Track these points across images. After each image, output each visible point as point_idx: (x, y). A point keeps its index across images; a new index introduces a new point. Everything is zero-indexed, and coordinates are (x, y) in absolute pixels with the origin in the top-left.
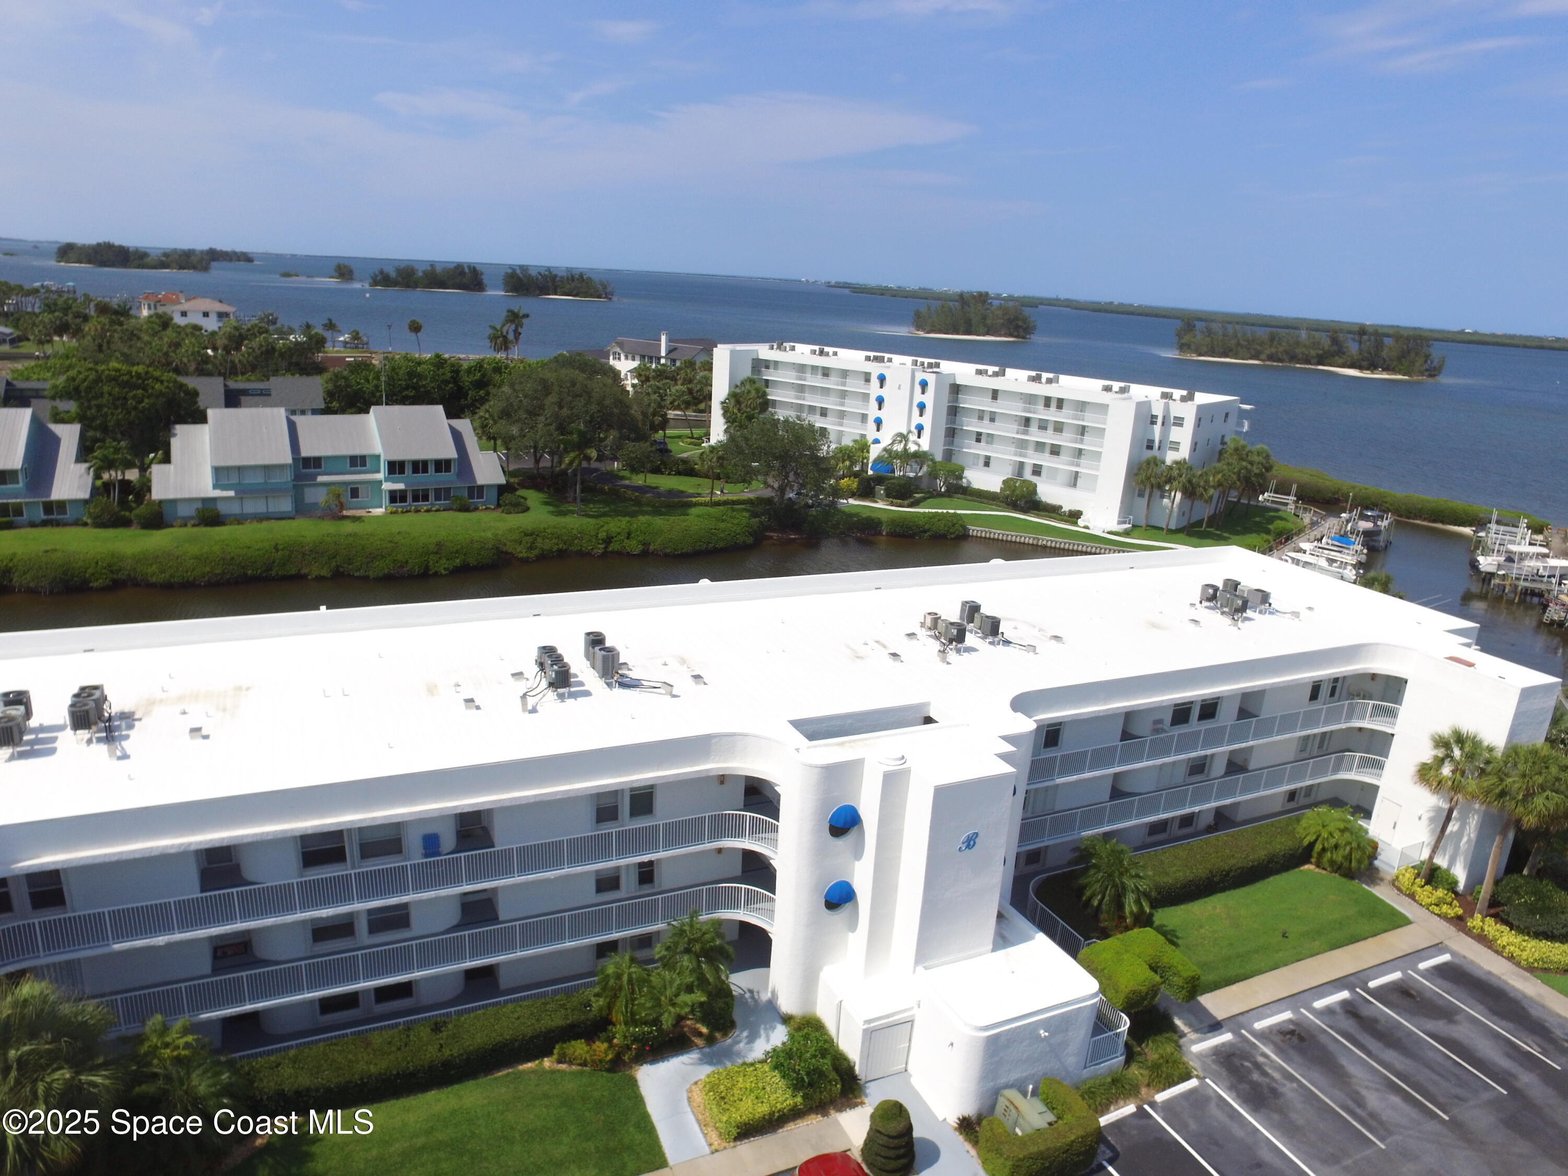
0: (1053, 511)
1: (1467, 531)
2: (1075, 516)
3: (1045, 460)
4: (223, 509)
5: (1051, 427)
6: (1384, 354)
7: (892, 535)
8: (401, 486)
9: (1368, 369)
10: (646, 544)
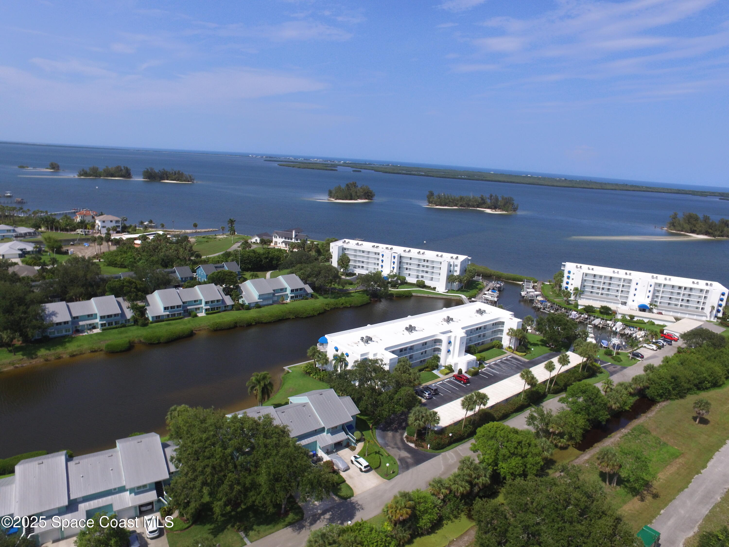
0: (429, 287)
1: (521, 283)
2: (434, 289)
3: (424, 274)
4: (261, 304)
5: (425, 267)
6: (499, 203)
7: (397, 297)
8: (293, 295)
9: (494, 209)
10: (350, 304)
